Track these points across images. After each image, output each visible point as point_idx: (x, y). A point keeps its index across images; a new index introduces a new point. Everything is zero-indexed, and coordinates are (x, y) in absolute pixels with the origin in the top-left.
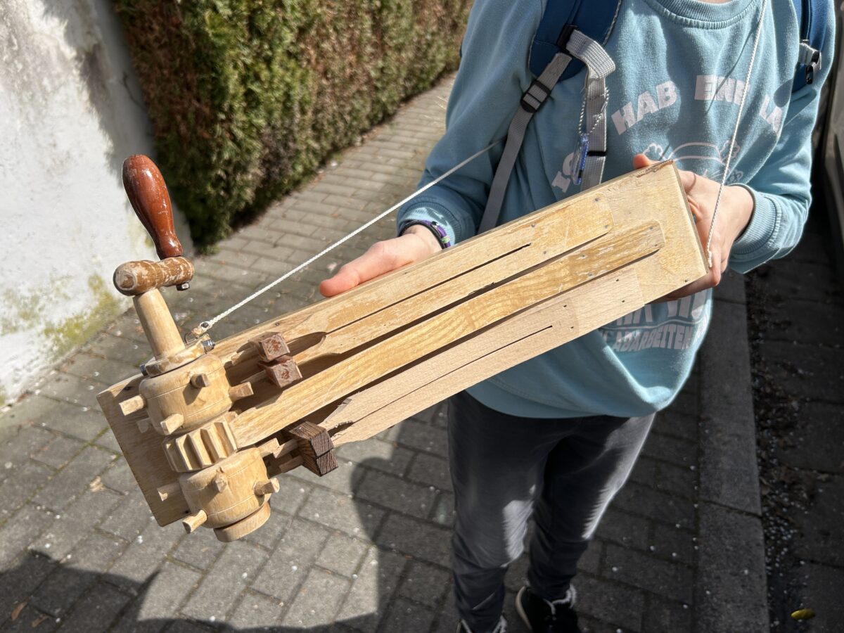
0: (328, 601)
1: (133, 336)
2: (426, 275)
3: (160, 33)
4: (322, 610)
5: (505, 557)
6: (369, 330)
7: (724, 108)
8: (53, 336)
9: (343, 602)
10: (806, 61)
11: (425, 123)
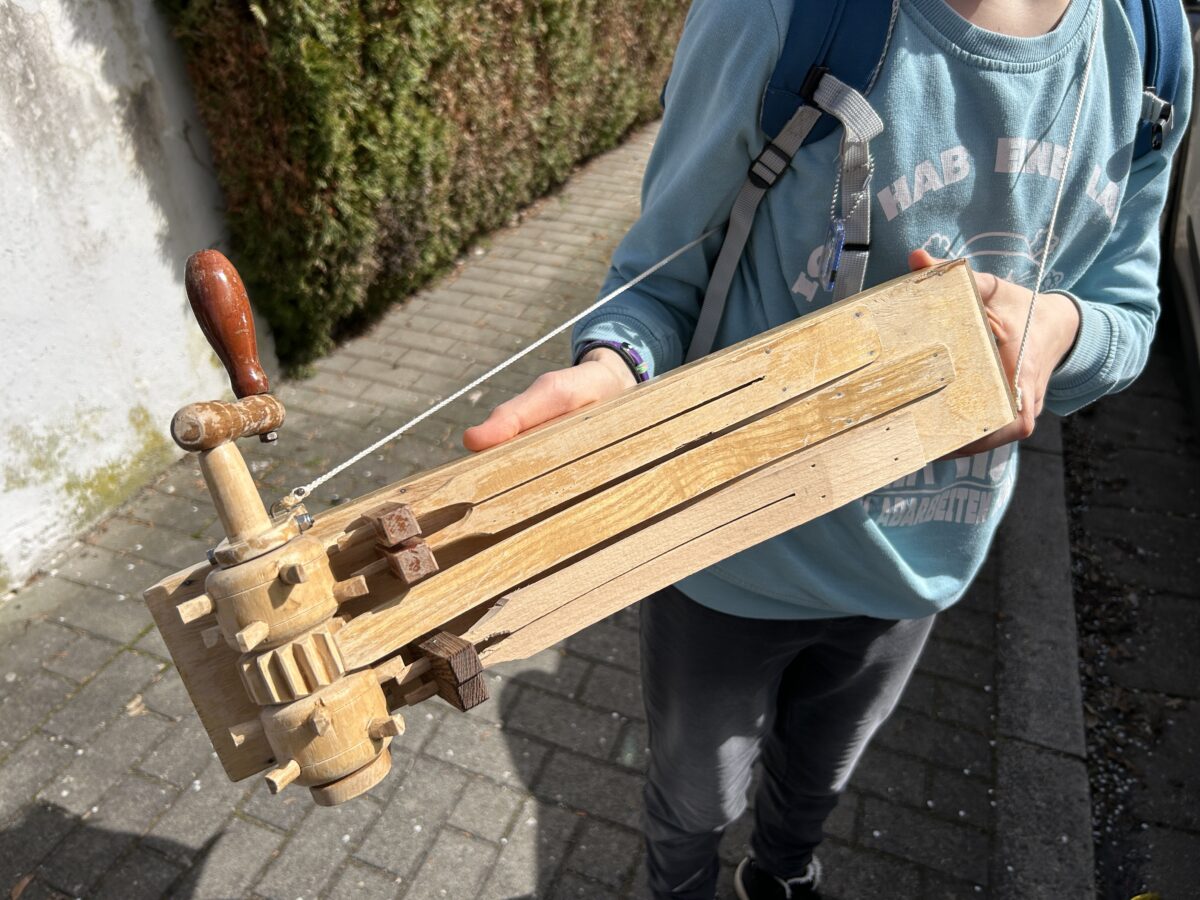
0: (466, 876)
1: (191, 493)
2: (617, 422)
3: (237, 67)
4: (458, 889)
5: (721, 817)
6: (535, 500)
7: (1035, 185)
8: (77, 493)
9: (487, 879)
10: (1151, 117)
11: (608, 195)
